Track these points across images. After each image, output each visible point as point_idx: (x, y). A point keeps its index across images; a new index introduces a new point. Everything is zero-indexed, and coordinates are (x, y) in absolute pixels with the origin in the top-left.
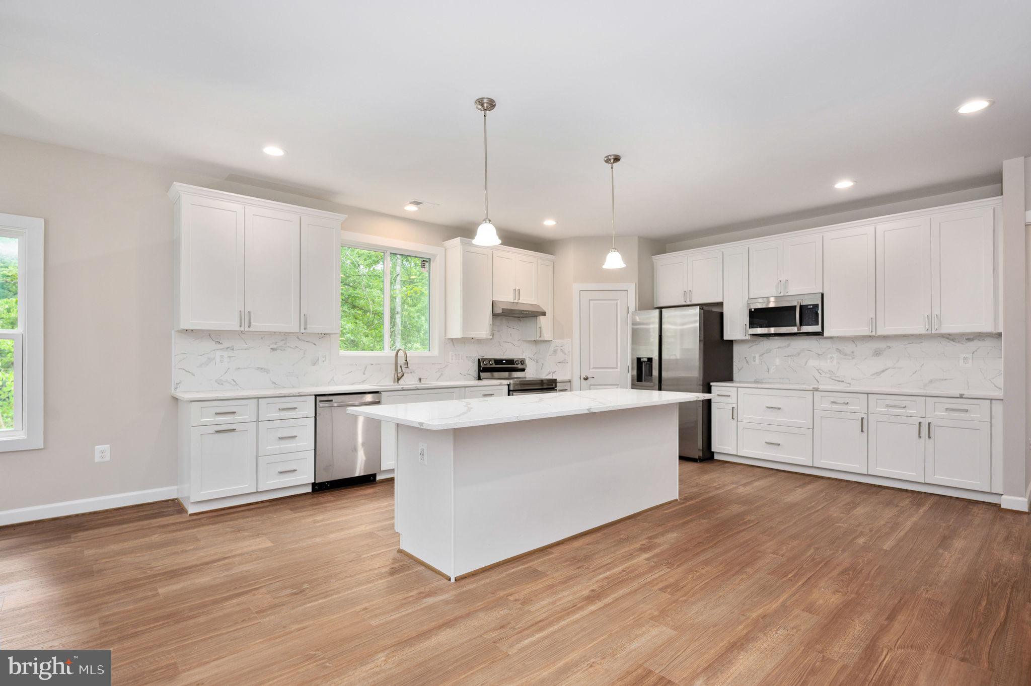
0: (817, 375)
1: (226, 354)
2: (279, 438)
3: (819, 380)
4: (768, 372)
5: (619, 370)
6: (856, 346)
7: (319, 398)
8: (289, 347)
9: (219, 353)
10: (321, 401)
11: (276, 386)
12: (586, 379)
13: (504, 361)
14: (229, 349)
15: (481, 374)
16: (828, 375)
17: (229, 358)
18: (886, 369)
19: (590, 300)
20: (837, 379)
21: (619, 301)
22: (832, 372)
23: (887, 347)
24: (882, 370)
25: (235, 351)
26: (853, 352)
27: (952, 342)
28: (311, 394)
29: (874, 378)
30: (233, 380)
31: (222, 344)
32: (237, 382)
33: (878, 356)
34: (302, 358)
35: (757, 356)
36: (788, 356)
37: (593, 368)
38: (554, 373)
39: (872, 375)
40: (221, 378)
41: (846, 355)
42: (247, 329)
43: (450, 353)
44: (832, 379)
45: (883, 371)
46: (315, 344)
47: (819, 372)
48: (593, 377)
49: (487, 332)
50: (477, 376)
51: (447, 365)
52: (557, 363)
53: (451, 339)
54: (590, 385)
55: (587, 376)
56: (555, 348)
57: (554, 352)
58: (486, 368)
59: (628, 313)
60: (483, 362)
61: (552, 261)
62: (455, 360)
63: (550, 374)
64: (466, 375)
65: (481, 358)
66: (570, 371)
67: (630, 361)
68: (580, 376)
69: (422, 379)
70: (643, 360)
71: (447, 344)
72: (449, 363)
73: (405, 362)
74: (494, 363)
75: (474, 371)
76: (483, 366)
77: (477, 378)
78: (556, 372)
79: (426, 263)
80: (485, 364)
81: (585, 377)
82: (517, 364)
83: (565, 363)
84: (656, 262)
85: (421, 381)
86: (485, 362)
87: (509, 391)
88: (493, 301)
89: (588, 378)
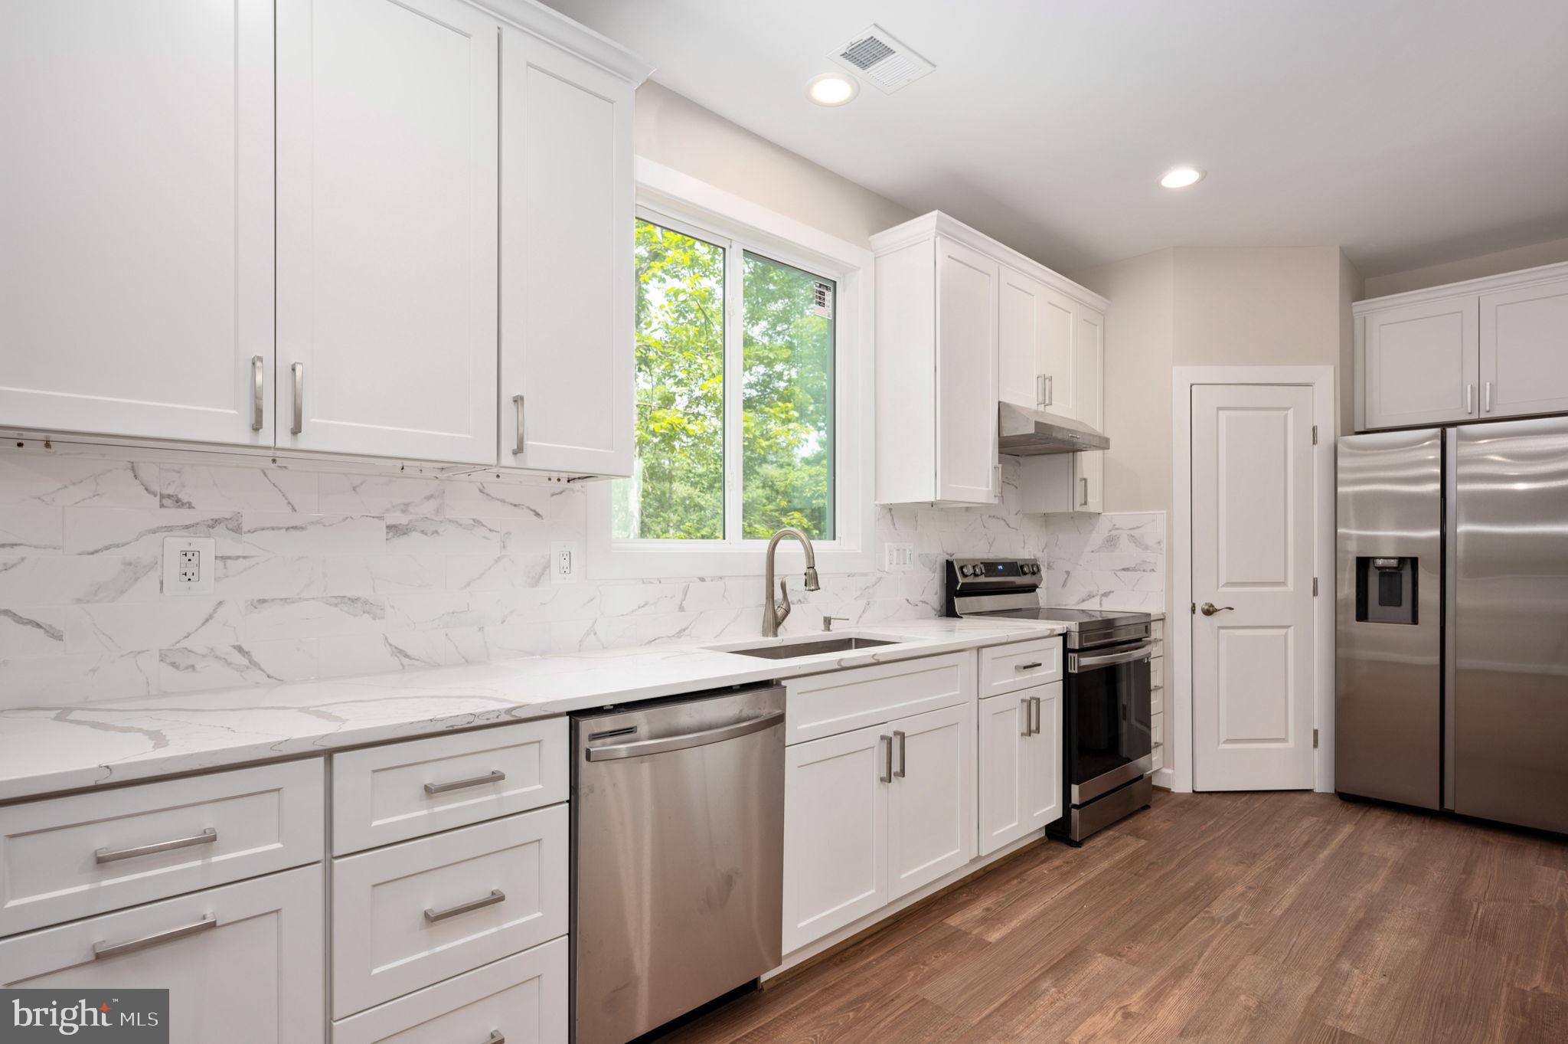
1: (207, 547)
2: (426, 915)
5: (1290, 587)
7: (588, 726)
8: (451, 521)
9: (176, 543)
10: (594, 737)
11: (406, 661)
12: (1209, 611)
13: (1001, 567)
14: (220, 529)
15: (956, 600)
17: (220, 563)
19: (1219, 409)
21: (1290, 412)
25: (247, 537)
28: (557, 710)
30: (240, 649)
31: (190, 506)
32: (256, 658)
34: (497, 561)
37: (1228, 584)
38: (1105, 595)
40: (183, 644)
42: (285, 440)
43: (886, 544)
46: (537, 514)
48: (1231, 609)
49: (988, 487)
50: (942, 607)
51: (880, 579)
52: (1118, 571)
53: (891, 507)
54: (1220, 628)
55: (1212, 606)
56: (1111, 533)
57: (1108, 541)
58: (962, 584)
59: (1315, 442)
60: (961, 568)
61: (1102, 315)
62: (897, 564)
63: (1093, 599)
64: (920, 604)
65: (950, 559)
66: (1162, 591)
67: (1319, 566)
68: (1190, 606)
69: (832, 620)
70: (1380, 562)
71: (879, 520)
72: (884, 571)
73: (811, 571)
74: (984, 571)
75: (936, 594)
76: (961, 580)
77: (940, 611)
78: (1112, 594)
79: (826, 293)
80: (965, 576)
81: (1206, 607)
82: (1024, 574)
83: (1144, 571)
84: (1365, 317)
85: (829, 628)
86: (965, 570)
87: (1066, 651)
88: (999, 402)
89: (1216, 610)
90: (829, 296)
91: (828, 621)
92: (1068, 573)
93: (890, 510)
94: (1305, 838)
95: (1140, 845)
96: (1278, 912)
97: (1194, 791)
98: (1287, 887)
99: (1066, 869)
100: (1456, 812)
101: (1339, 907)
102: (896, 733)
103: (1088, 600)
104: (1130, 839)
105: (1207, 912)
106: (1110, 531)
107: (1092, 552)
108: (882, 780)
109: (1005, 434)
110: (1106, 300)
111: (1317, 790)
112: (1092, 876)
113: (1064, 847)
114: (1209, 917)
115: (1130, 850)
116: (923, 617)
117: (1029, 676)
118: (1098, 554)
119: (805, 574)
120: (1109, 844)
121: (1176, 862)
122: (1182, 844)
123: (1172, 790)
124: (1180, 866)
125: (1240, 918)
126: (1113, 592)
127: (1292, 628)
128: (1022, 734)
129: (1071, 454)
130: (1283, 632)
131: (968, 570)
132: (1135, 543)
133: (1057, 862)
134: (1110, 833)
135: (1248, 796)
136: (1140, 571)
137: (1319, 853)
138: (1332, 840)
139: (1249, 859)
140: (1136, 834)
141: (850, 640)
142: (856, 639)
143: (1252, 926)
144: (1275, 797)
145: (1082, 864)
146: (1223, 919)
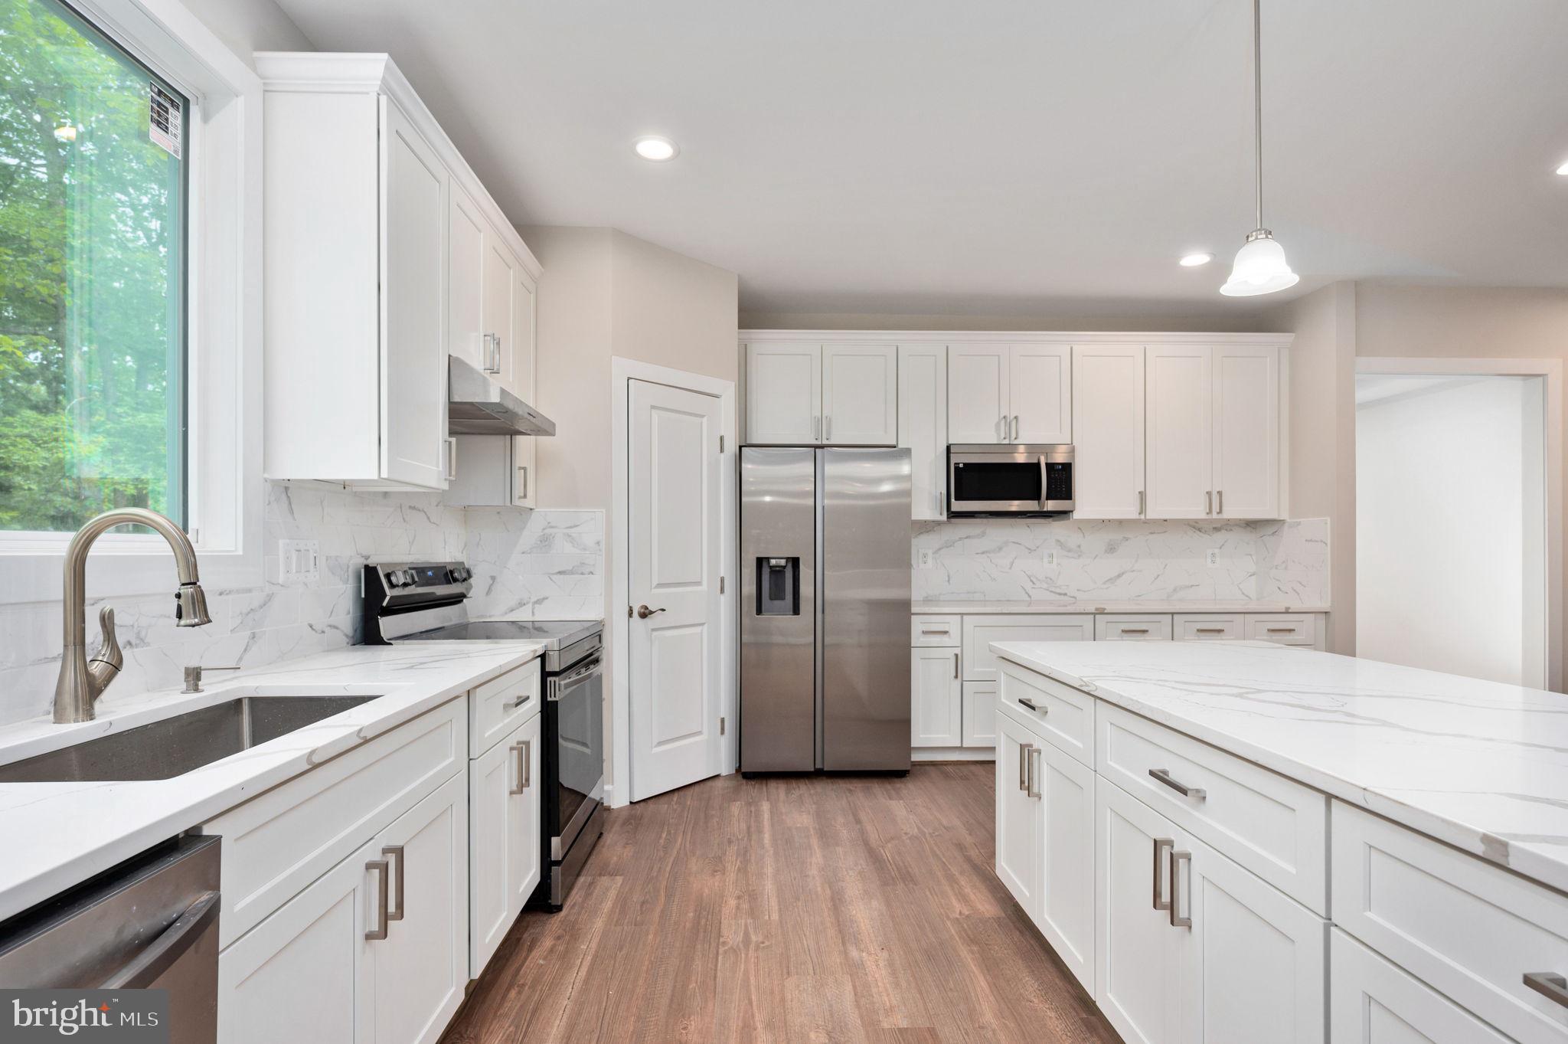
0: (1028, 586)
3: (1031, 594)
4: (949, 581)
5: (704, 587)
6: (1084, 536)
12: (645, 614)
13: (430, 573)
15: (381, 620)
16: (1045, 586)
18: (1123, 574)
19: (652, 407)
20: (1058, 590)
21: (705, 420)
22: (1051, 579)
23: (1124, 538)
24: (1117, 574)
26: (1079, 546)
27: (1198, 532)
29: (1107, 588)
33: (1112, 553)
35: (930, 552)
36: (983, 553)
37: (660, 586)
38: (539, 602)
39: (1104, 583)
41: (1069, 551)
43: (280, 542)
44: (1051, 591)
45: (1119, 576)
47: (1031, 581)
48: (663, 610)
49: (438, 467)
50: (356, 631)
51: (270, 597)
52: (553, 574)
53: (287, 484)
54: (653, 630)
55: (646, 608)
56: (546, 531)
57: (541, 541)
58: (392, 598)
59: (722, 450)
60: (388, 576)
61: (535, 282)
62: (297, 572)
63: (524, 607)
64: (327, 630)
65: (371, 562)
66: (601, 595)
67: (725, 566)
68: (627, 609)
69: (203, 672)
70: (773, 562)
71: (269, 503)
72: (279, 584)
73: (190, 590)
74: (416, 579)
75: (349, 613)
76: (390, 593)
77: (353, 637)
78: (546, 601)
79: (171, 110)
80: (392, 586)
81: (642, 610)
82: (455, 580)
83: (582, 574)
84: (746, 345)
85: (197, 685)
86: (393, 579)
87: (545, 675)
88: (449, 356)
89: (651, 613)
90: (175, 117)
91: (194, 676)
92: (493, 578)
93: (287, 489)
94: (743, 826)
95: (619, 885)
96: (775, 916)
97: (631, 803)
98: (764, 885)
99: (561, 948)
100: (825, 769)
101: (810, 890)
102: (386, 851)
103: (518, 608)
104: (605, 880)
105: (724, 943)
106: (544, 529)
107: (523, 553)
108: (369, 937)
109: (457, 399)
110: (541, 267)
111: (724, 773)
112: (594, 945)
113: (545, 917)
114: (729, 949)
115: (612, 894)
116: (332, 649)
117: (516, 715)
118: (529, 555)
119: (178, 596)
120: (588, 895)
121: (662, 893)
122: (656, 869)
123: (612, 807)
124: (669, 896)
125: (754, 938)
126: (547, 598)
127: (706, 625)
128: (511, 793)
129: (508, 437)
130: (697, 630)
131: (399, 578)
132: (572, 543)
133: (547, 943)
134: (582, 879)
135: (676, 794)
136: (577, 573)
137: (763, 840)
138: (763, 821)
139: (717, 865)
140: (604, 871)
141: (239, 701)
142: (252, 700)
143: (767, 943)
144: (697, 788)
145: (573, 933)
146: (741, 946)
